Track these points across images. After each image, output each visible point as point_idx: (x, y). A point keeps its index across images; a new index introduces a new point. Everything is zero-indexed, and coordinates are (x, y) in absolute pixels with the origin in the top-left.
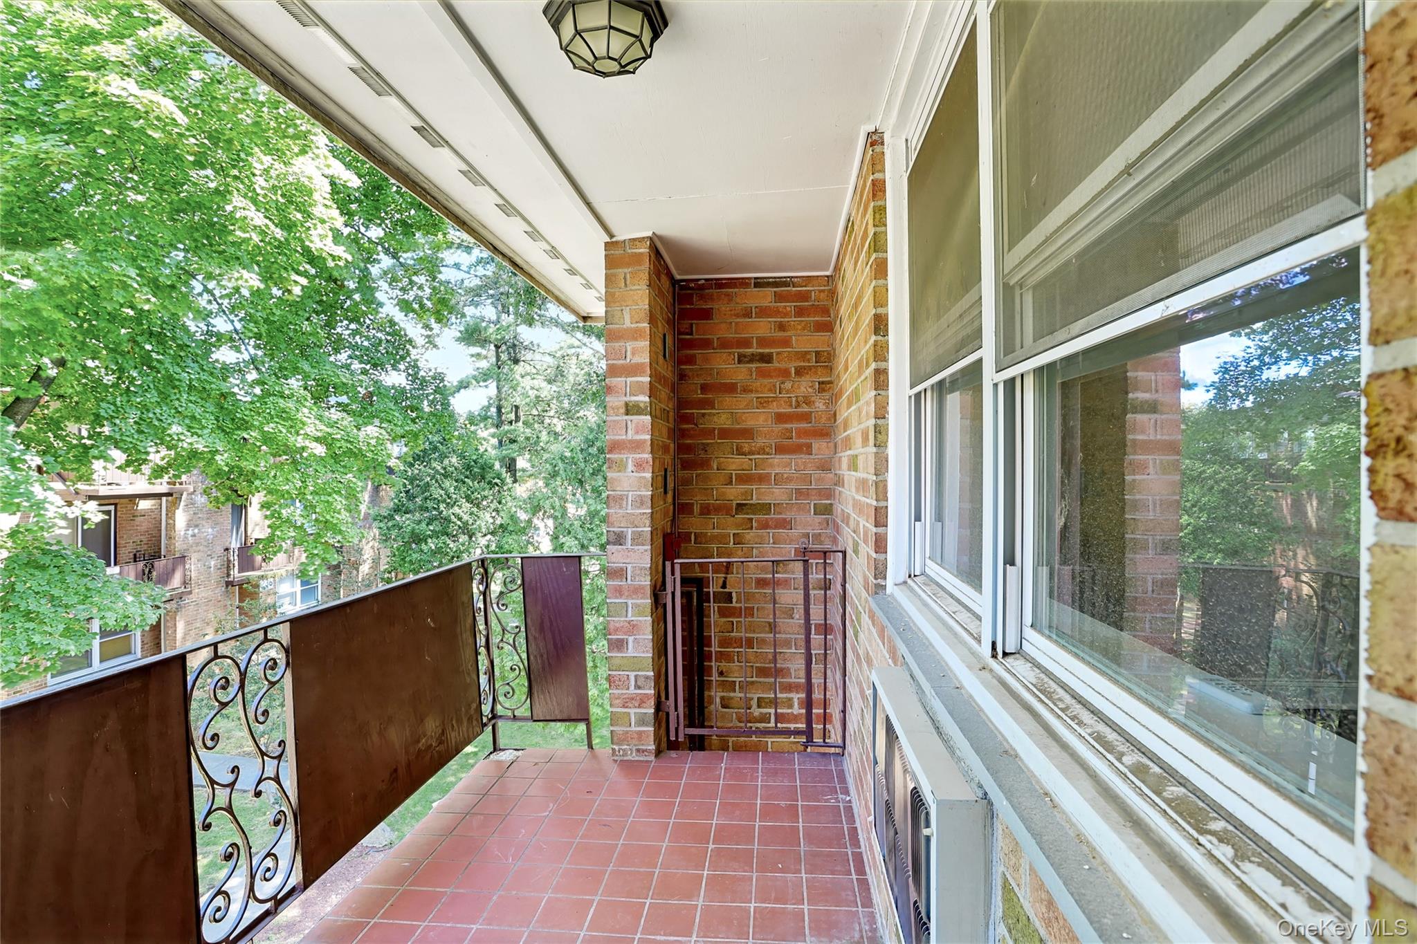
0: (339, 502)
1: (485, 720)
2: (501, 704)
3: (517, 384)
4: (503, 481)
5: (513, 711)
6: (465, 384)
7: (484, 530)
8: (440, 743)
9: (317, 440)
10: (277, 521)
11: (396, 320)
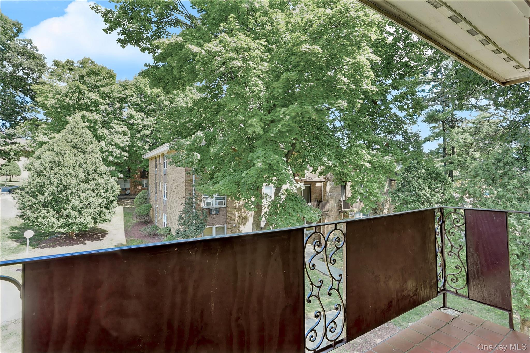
0: (376, 185)
1: (439, 290)
2: (449, 284)
3: (454, 137)
4: (447, 180)
5: (456, 290)
6: (427, 139)
7: (436, 201)
8: (414, 295)
9: (368, 162)
10: (354, 192)
11: (398, 114)
